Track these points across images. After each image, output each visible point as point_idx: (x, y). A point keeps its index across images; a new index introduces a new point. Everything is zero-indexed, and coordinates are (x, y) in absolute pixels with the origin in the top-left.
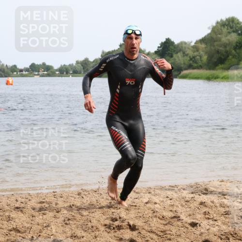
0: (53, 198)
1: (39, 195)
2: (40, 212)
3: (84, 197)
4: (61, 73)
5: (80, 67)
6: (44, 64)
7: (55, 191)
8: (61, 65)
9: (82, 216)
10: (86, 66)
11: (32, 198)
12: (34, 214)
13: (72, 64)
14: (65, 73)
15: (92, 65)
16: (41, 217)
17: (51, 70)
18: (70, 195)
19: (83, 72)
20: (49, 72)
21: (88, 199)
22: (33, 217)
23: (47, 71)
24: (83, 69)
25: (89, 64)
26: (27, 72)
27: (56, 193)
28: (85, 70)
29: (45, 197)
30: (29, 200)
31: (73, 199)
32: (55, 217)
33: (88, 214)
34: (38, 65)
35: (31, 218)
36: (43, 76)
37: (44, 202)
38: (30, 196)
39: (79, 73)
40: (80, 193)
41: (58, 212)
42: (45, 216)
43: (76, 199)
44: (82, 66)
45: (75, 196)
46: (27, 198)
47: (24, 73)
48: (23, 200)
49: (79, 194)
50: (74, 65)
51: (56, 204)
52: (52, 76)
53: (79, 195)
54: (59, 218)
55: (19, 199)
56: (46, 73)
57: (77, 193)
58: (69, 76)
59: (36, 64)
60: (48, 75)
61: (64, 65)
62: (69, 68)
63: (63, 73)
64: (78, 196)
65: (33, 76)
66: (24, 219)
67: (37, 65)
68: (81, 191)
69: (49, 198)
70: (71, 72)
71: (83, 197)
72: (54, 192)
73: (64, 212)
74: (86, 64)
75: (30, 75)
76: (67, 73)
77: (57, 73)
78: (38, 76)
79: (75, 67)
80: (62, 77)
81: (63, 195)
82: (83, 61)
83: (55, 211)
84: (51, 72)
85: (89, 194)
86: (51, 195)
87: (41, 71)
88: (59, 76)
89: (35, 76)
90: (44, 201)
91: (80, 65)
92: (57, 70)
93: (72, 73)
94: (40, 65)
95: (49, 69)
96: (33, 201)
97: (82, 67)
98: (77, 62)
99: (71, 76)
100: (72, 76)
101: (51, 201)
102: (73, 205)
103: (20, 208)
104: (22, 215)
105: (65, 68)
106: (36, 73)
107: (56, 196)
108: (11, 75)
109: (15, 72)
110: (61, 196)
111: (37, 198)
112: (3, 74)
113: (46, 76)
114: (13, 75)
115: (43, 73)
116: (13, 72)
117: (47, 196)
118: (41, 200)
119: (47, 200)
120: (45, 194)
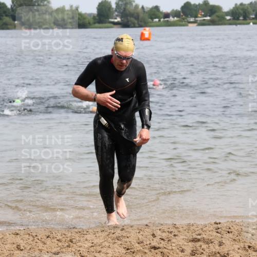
0: (215, 234)
1: (192, 228)
4: (234, 19)
6: (206, 3)
7: (218, 222)
8: (236, 5)
11: (179, 232)
13: (256, 2)
14: (241, 18)
17: (217, 14)
18: (244, 229)
20: (214, 17)
23: (210, 16)
26: (175, 18)
27: (219, 226)
29: (201, 232)
30: (175, 235)
34: (195, 6)
36: (202, 24)
37: (199, 240)
38: (177, 228)
46: (171, 232)
47: (171, 19)
48: (164, 235)
51: (221, 244)
52: (219, 25)
55: (158, 233)
56: (208, 18)
58: (248, 24)
60: (212, 23)
61: (241, 4)
62: (250, 10)
63: (238, 19)
65: (187, 25)
67: (194, 4)
69: (208, 233)
70: (253, 17)
72: (216, 223)
75: (181, 23)
76: (245, 18)
77: (228, 18)
78: (195, 25)
80: (236, 24)
81: (232, 229)
84: (218, 17)
86: (211, 228)
87: (199, 16)
88: (230, 24)
89: (190, 25)
90: (199, 237)
92: (227, 14)
93: (253, 19)
94: (199, 4)
95: (215, 12)
96: (182, 237)
99: (251, 24)
100: (254, 23)
101: (211, 238)
103: (159, 248)
105: (243, 9)
106: (192, 20)
107: (219, 230)
108: (150, 24)
109: (155, 18)
110: (228, 230)
111: (188, 232)
112: (136, 22)
113: (209, 25)
114: (153, 24)
115: (204, 20)
116: (152, 19)
117: (204, 229)
118: (195, 236)
119: (204, 236)
120: (201, 227)
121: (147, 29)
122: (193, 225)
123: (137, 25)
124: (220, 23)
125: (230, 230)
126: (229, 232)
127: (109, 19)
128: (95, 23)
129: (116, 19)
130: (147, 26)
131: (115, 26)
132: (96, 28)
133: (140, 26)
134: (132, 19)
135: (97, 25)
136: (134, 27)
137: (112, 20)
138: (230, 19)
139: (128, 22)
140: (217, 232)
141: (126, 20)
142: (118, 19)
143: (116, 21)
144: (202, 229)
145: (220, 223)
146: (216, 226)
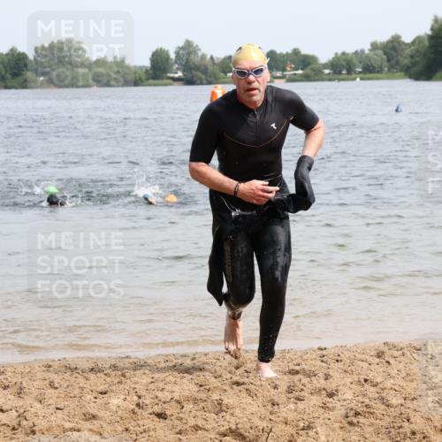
0: (319, 363)
1: (288, 356)
2: (290, 395)
3: (392, 361)
4: (335, 73)
5: (380, 58)
6: (296, 52)
7: (323, 347)
8: (336, 54)
9: (388, 406)
10: (395, 54)
12: (276, 399)
13: (363, 51)
14: (344, 72)
15: (408, 52)
16: (292, 406)
17: (311, 66)
18: (359, 356)
19: (386, 69)
20: (308, 70)
21: (401, 366)
22: (273, 404)
23: (302, 69)
24: (389, 60)
25: (403, 50)
27: (324, 352)
28: (393, 62)
29: (300, 361)
31: (365, 365)
32: (324, 407)
33: (403, 401)
34: (282, 56)
35: (269, 407)
36: (293, 79)
37: (297, 372)
39: (378, 72)
40: (383, 353)
41: (331, 395)
42: (301, 405)
43: (372, 367)
44: (385, 53)
45: (370, 359)
49: (380, 355)
50: (367, 52)
51: (327, 377)
52: (315, 80)
53: (379, 357)
54: (333, 409)
56: (300, 72)
57: (374, 353)
58: (355, 79)
59: (278, 52)
60: (306, 78)
61: (344, 54)
62: (355, 60)
63: (340, 73)
64: (377, 360)
65: (272, 82)
66: (254, 409)
67: (281, 54)
68: (385, 349)
69: (309, 362)
70: (360, 70)
71: (388, 362)
72: (320, 349)
73: (344, 397)
74: (394, 48)
76: (350, 71)
77: (327, 71)
78: (283, 81)
79: (367, 56)
80: (339, 80)
81: (342, 357)
82: (388, 42)
83: (324, 392)
84: (312, 69)
85: (403, 354)
86: (315, 356)
87: (288, 69)
88: (330, 80)
89: (276, 81)
90: (297, 368)
91: (380, 52)
92: (325, 66)
93: (360, 73)
94: (287, 54)
95: (309, 64)
97: (385, 57)
98: (374, 46)
99: (358, 79)
100: (361, 79)
101: (313, 369)
102: (366, 380)
103: (243, 384)
104: (249, 400)
105: (345, 60)
106: (279, 74)
107: (325, 359)
108: (222, 80)
109: (230, 72)
110: (336, 358)
111: (283, 362)
112: (203, 77)
113: (302, 81)
114: (226, 80)
115: (295, 74)
116: (225, 73)
117: (305, 357)
118: (292, 367)
119: (305, 366)
120: (299, 354)
121: (219, 86)
122: (289, 352)
123: (205, 82)
124: (317, 78)
125: (339, 358)
126: (337, 361)
127: (166, 73)
128: (148, 79)
129: (176, 73)
130: (218, 83)
131: (175, 83)
132: (150, 85)
133: (210, 83)
134: (199, 73)
135: (151, 81)
136: (202, 84)
137: (171, 75)
138: (329, 74)
139: (193, 77)
140: (322, 361)
141: (190, 75)
142: (180, 74)
143: (176, 76)
144: (301, 357)
145: (325, 349)
146: (320, 352)
